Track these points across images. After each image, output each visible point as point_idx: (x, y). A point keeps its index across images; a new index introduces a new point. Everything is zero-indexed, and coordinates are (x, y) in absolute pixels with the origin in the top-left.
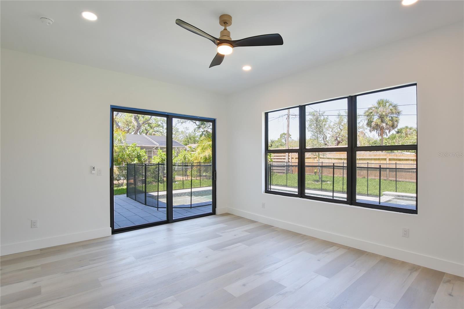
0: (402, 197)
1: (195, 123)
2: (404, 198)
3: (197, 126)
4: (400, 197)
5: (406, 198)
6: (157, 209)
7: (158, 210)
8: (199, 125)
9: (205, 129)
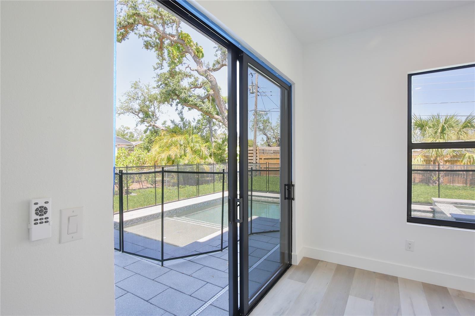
0: (461, 204)
1: (138, 115)
2: (463, 205)
3: (140, 119)
4: (458, 204)
5: (467, 206)
6: (160, 263)
7: (162, 265)
8: (143, 118)
9: (152, 124)
